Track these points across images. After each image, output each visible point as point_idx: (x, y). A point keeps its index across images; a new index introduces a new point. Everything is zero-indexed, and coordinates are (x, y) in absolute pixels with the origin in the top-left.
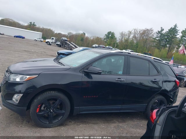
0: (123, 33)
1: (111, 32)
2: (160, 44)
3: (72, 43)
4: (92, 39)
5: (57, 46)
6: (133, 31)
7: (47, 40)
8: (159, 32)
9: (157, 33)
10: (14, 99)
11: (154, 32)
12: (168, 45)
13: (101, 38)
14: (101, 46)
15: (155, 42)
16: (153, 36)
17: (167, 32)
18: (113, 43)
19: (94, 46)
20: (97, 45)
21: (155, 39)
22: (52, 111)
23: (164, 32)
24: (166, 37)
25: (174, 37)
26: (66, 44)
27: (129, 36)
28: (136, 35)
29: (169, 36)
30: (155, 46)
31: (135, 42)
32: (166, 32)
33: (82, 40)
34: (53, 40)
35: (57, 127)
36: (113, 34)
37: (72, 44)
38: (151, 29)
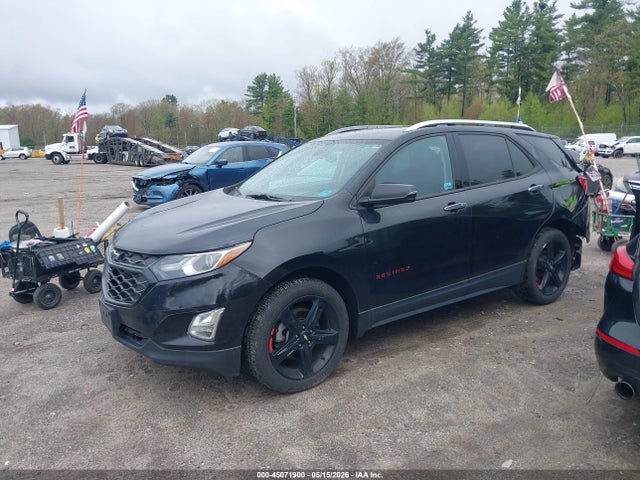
0: (309, 72)
1: (264, 76)
2: (435, 87)
3: (147, 139)
4: (205, 112)
5: (92, 161)
6: (339, 60)
7: (49, 149)
8: (423, 48)
9: (418, 53)
10: (193, 332)
11: (406, 51)
12: (457, 86)
13: (234, 104)
14: (248, 128)
15: (419, 82)
16: (408, 64)
17: (447, 42)
18: (280, 112)
19: (224, 134)
20: (234, 131)
21: (414, 72)
22: (305, 337)
23: (437, 44)
24: (447, 60)
25: (470, 55)
26: (125, 149)
27: (330, 80)
28: (353, 71)
29: (456, 55)
30: (421, 97)
31: (353, 94)
32: (443, 45)
33: (170, 121)
34: (71, 144)
35: (326, 383)
36: (274, 82)
37: (146, 142)
38: (397, 40)
